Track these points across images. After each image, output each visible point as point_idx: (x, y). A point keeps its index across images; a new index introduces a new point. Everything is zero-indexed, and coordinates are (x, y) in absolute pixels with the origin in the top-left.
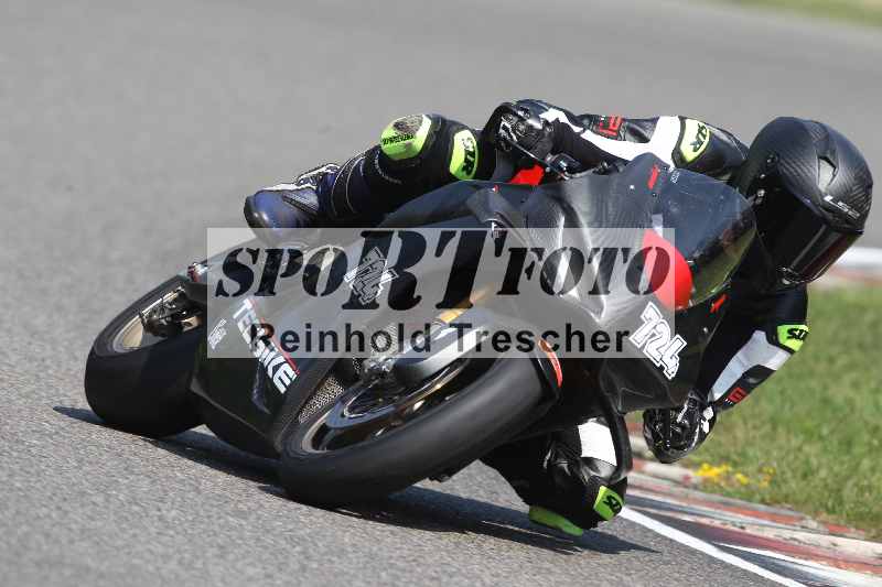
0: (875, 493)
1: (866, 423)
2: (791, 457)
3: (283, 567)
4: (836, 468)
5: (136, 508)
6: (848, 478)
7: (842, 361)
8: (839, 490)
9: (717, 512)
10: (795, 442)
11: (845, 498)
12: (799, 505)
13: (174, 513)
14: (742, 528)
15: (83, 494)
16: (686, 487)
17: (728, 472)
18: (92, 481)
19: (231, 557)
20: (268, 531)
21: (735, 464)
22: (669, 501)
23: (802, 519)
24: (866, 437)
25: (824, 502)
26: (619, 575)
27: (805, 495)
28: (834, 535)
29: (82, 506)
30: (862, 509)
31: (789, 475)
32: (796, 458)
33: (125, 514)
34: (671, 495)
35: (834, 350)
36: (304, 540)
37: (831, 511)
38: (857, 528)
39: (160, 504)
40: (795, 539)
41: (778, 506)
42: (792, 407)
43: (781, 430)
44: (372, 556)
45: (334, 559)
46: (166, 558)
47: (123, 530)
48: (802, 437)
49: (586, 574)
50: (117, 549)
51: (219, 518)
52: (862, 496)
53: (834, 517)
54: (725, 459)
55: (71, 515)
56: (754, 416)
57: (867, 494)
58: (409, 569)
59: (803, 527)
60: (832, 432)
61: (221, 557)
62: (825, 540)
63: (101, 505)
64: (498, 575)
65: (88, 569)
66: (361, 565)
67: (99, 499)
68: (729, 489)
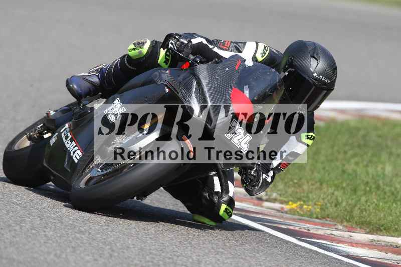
0: (368, 212)
1: (363, 181)
2: (329, 197)
3: (102, 255)
4: (350, 202)
5: (34, 231)
6: (355, 206)
7: (350, 153)
8: (352, 212)
9: (297, 224)
10: (330, 191)
11: (354, 215)
12: (334, 219)
13: (51, 233)
14: (309, 230)
15: (10, 226)
16: (282, 213)
17: (301, 205)
18: (14, 220)
19: (78, 252)
20: (94, 240)
21: (304, 202)
22: (275, 219)
23: (335, 225)
24: (363, 187)
25: (345, 217)
26: (254, 253)
27: (336, 214)
28: (350, 232)
29: (10, 231)
30: (363, 219)
31: (329, 205)
32: (331, 197)
33: (30, 234)
34: (275, 216)
35: (347, 148)
36: (111, 243)
37: (348, 221)
38: (361, 228)
39: (45, 229)
40: (332, 234)
41: (324, 220)
42: (329, 174)
43: (324, 185)
44: (142, 249)
45: (125, 251)
46: (49, 253)
47: (29, 242)
48: (333, 188)
49: (239, 254)
50: (27, 250)
51: (72, 235)
52: (362, 213)
53: (350, 223)
54: (299, 199)
55: (5, 236)
56: (311, 179)
57: (364, 213)
58: (159, 254)
59: (336, 229)
60: (348, 185)
61: (74, 252)
62: (346, 234)
63: (18, 230)
64: (199, 256)
65: (14, 260)
66: (137, 253)
67: (17, 228)
68: (302, 213)
